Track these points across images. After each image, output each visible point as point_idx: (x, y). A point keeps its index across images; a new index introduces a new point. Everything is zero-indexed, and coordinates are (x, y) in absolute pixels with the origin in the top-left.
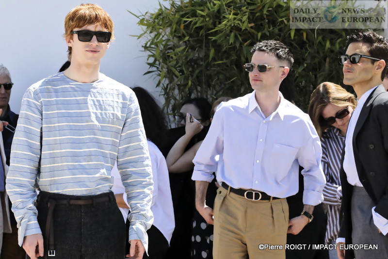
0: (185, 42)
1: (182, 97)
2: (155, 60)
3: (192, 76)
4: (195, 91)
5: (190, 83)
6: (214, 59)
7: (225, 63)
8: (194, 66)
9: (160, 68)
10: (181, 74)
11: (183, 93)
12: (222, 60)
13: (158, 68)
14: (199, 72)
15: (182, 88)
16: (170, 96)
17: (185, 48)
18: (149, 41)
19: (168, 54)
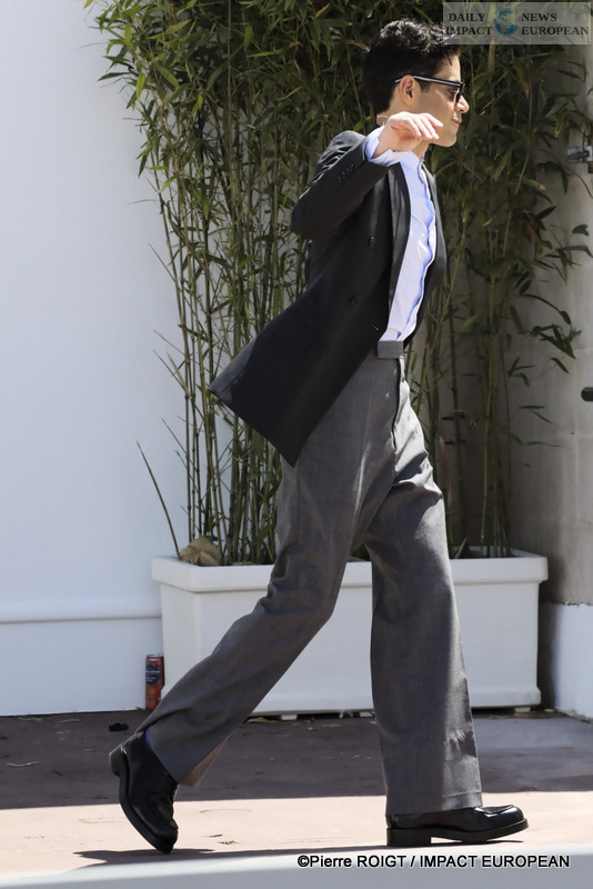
0: (189, 11)
1: (184, 131)
2: (124, 51)
3: (205, 85)
4: (211, 117)
5: (200, 100)
6: (252, 48)
7: (276, 56)
8: (209, 63)
9: (135, 67)
10: (180, 80)
11: (185, 122)
12: (268, 50)
13: (130, 67)
14: (220, 77)
15: (182, 110)
16: (159, 128)
17: (190, 24)
18: (110, 10)
19: (153, 38)
